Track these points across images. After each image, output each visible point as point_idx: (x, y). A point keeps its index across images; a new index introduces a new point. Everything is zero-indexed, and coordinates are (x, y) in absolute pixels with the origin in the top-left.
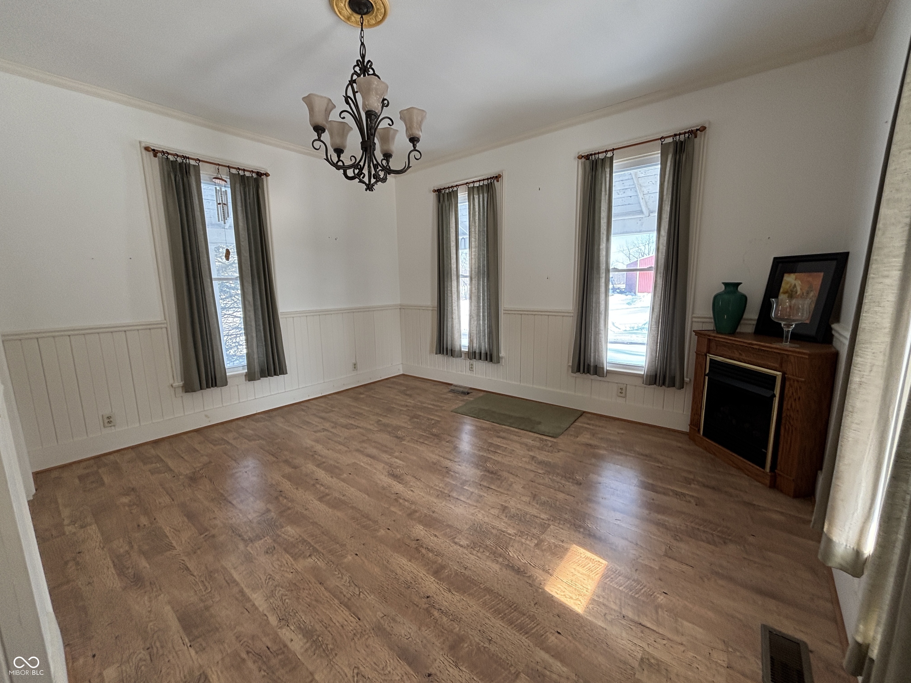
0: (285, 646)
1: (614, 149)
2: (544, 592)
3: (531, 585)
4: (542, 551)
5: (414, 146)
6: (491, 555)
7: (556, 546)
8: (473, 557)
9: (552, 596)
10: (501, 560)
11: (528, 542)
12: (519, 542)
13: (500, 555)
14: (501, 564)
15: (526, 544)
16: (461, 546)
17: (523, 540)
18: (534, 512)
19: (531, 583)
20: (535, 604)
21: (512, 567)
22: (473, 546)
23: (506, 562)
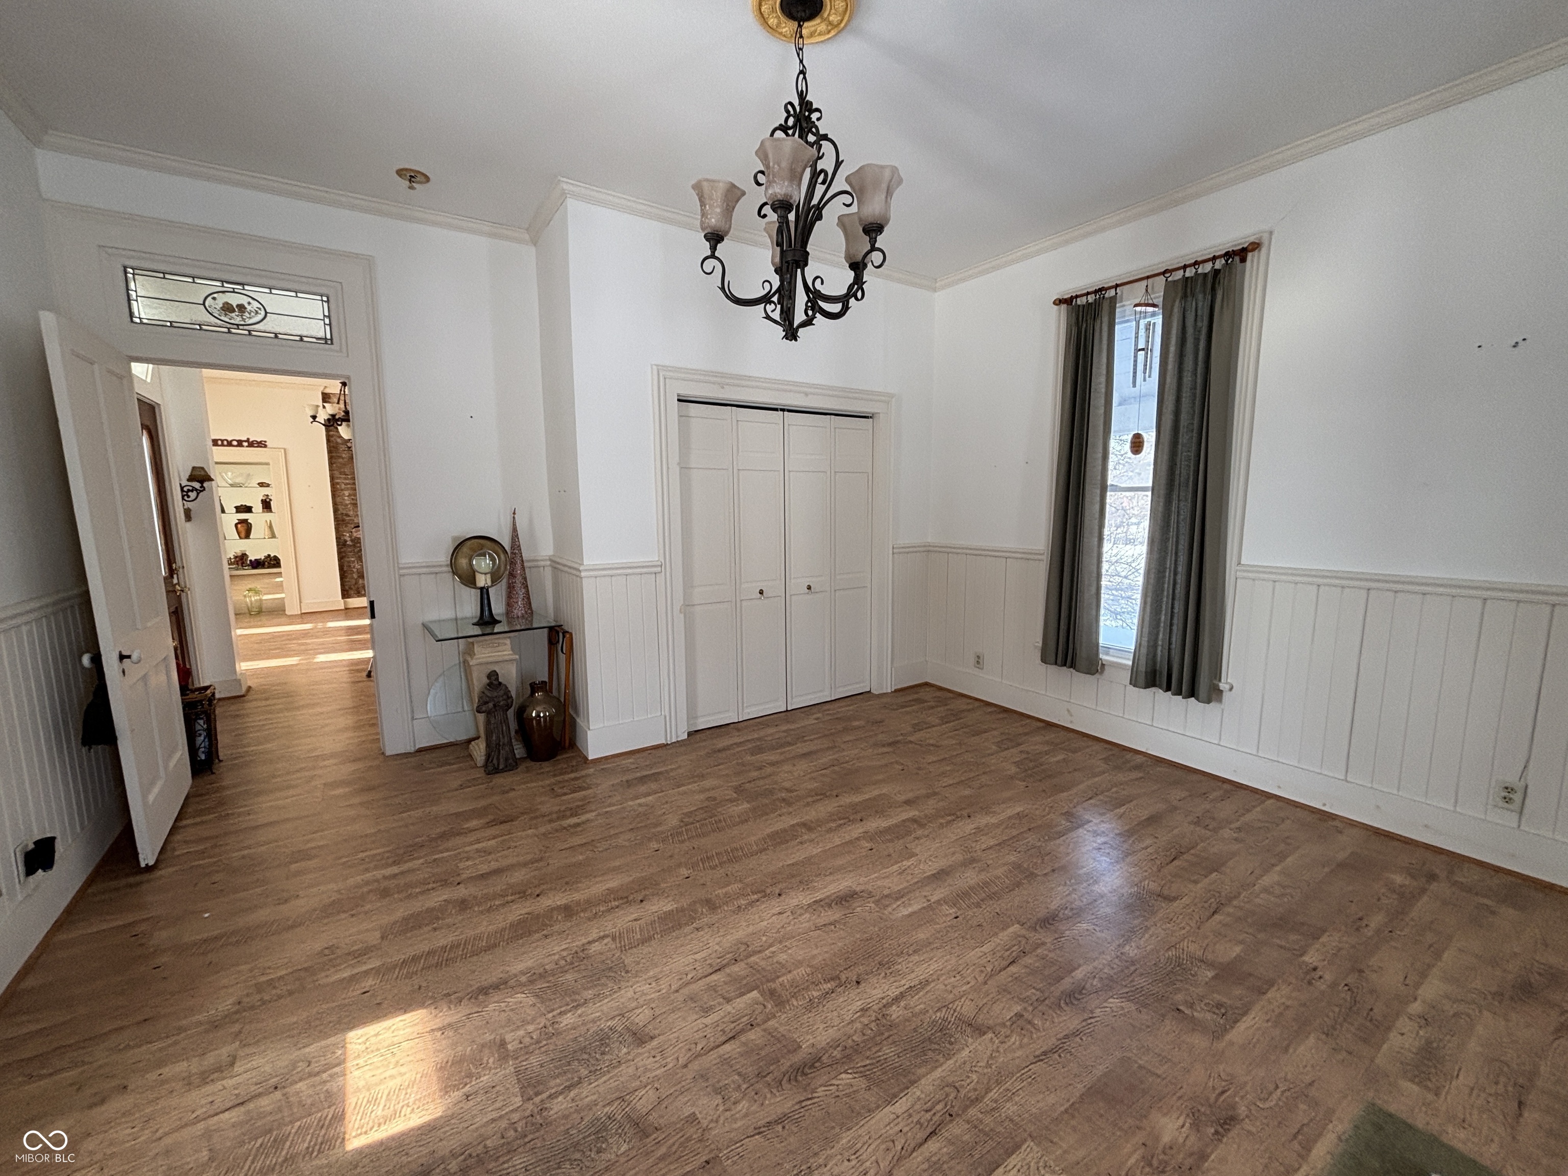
2: (422, 1005)
3: (448, 995)
4: (483, 1046)
7: (470, 1075)
8: (557, 949)
9: (405, 1012)
10: (523, 979)
11: (521, 1033)
12: (534, 1020)
13: (531, 982)
15: (518, 1028)
17: (531, 1028)
19: (450, 998)
20: (420, 988)
21: (496, 987)
22: (579, 957)
23: (512, 983)
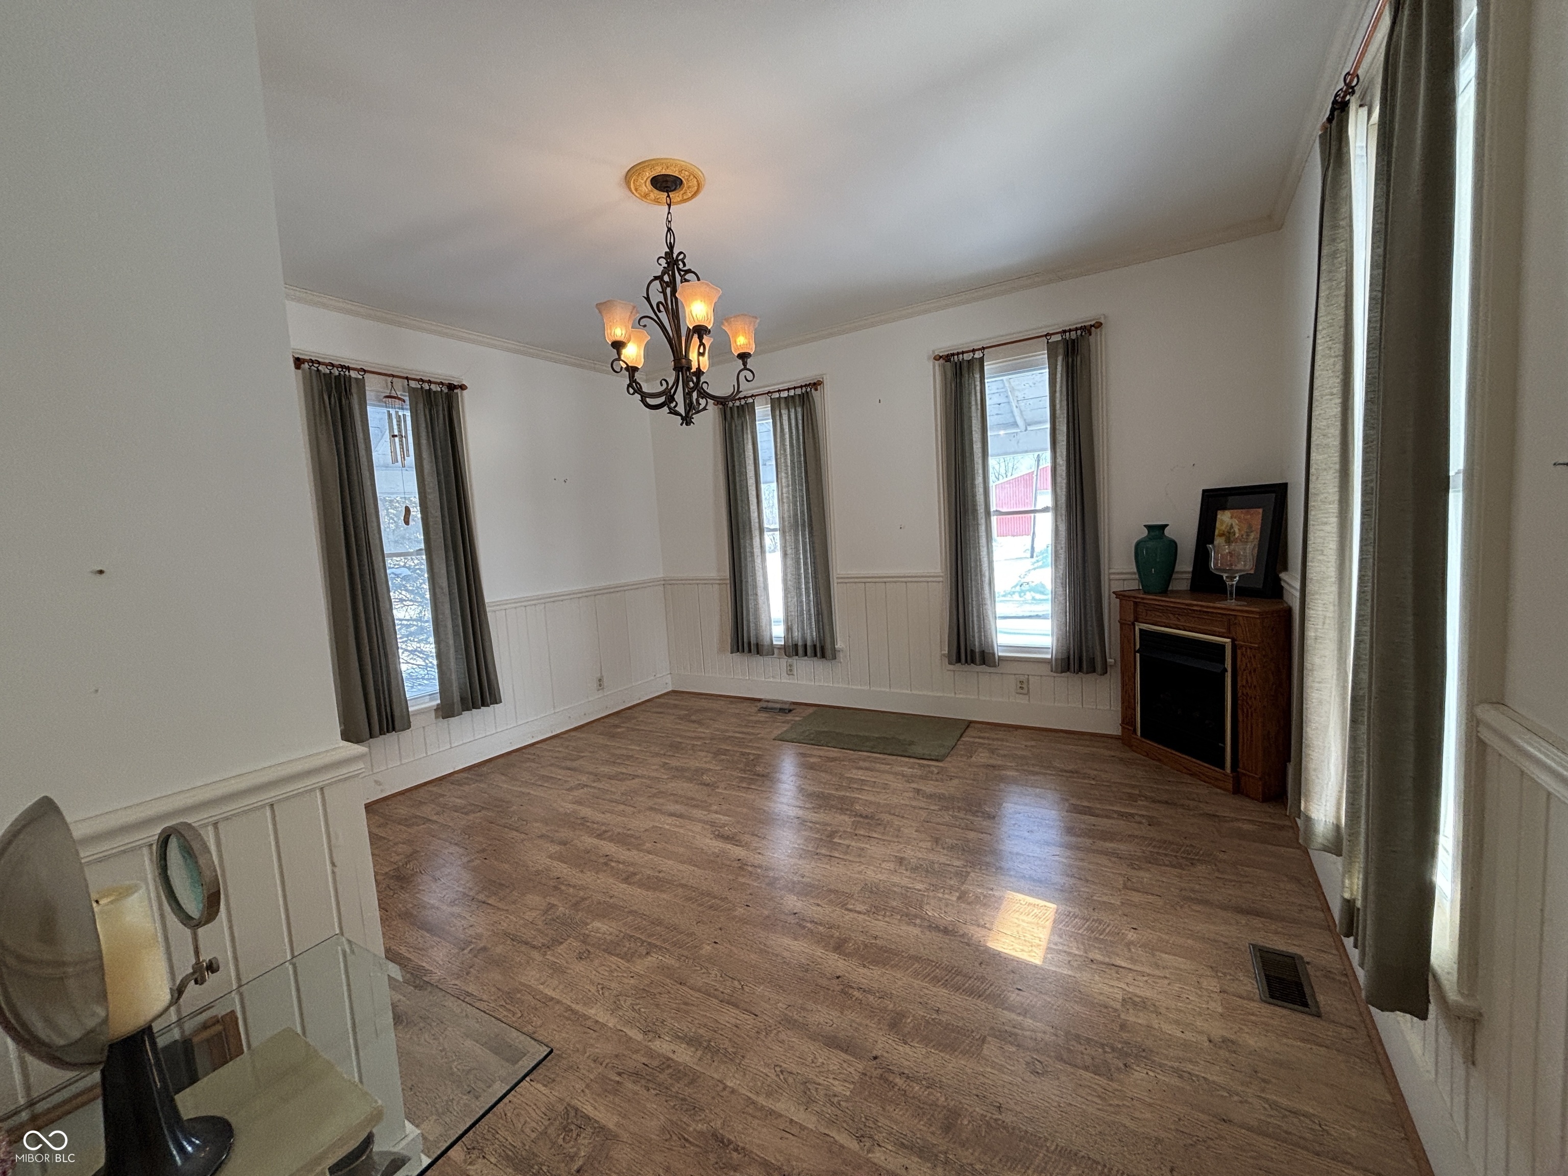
0: (669, 1059)
1: (984, 348)
2: (987, 950)
3: (968, 945)
4: (969, 904)
5: (745, 364)
6: (904, 918)
7: (985, 896)
8: (881, 924)
9: (1000, 952)
10: (918, 921)
11: (946, 896)
12: (935, 898)
13: (916, 916)
14: (920, 926)
15: (946, 899)
16: (859, 913)
17: (940, 895)
18: (943, 859)
19: (967, 942)
20: (981, 964)
21: (937, 928)
22: (875, 911)
23: (926, 924)
